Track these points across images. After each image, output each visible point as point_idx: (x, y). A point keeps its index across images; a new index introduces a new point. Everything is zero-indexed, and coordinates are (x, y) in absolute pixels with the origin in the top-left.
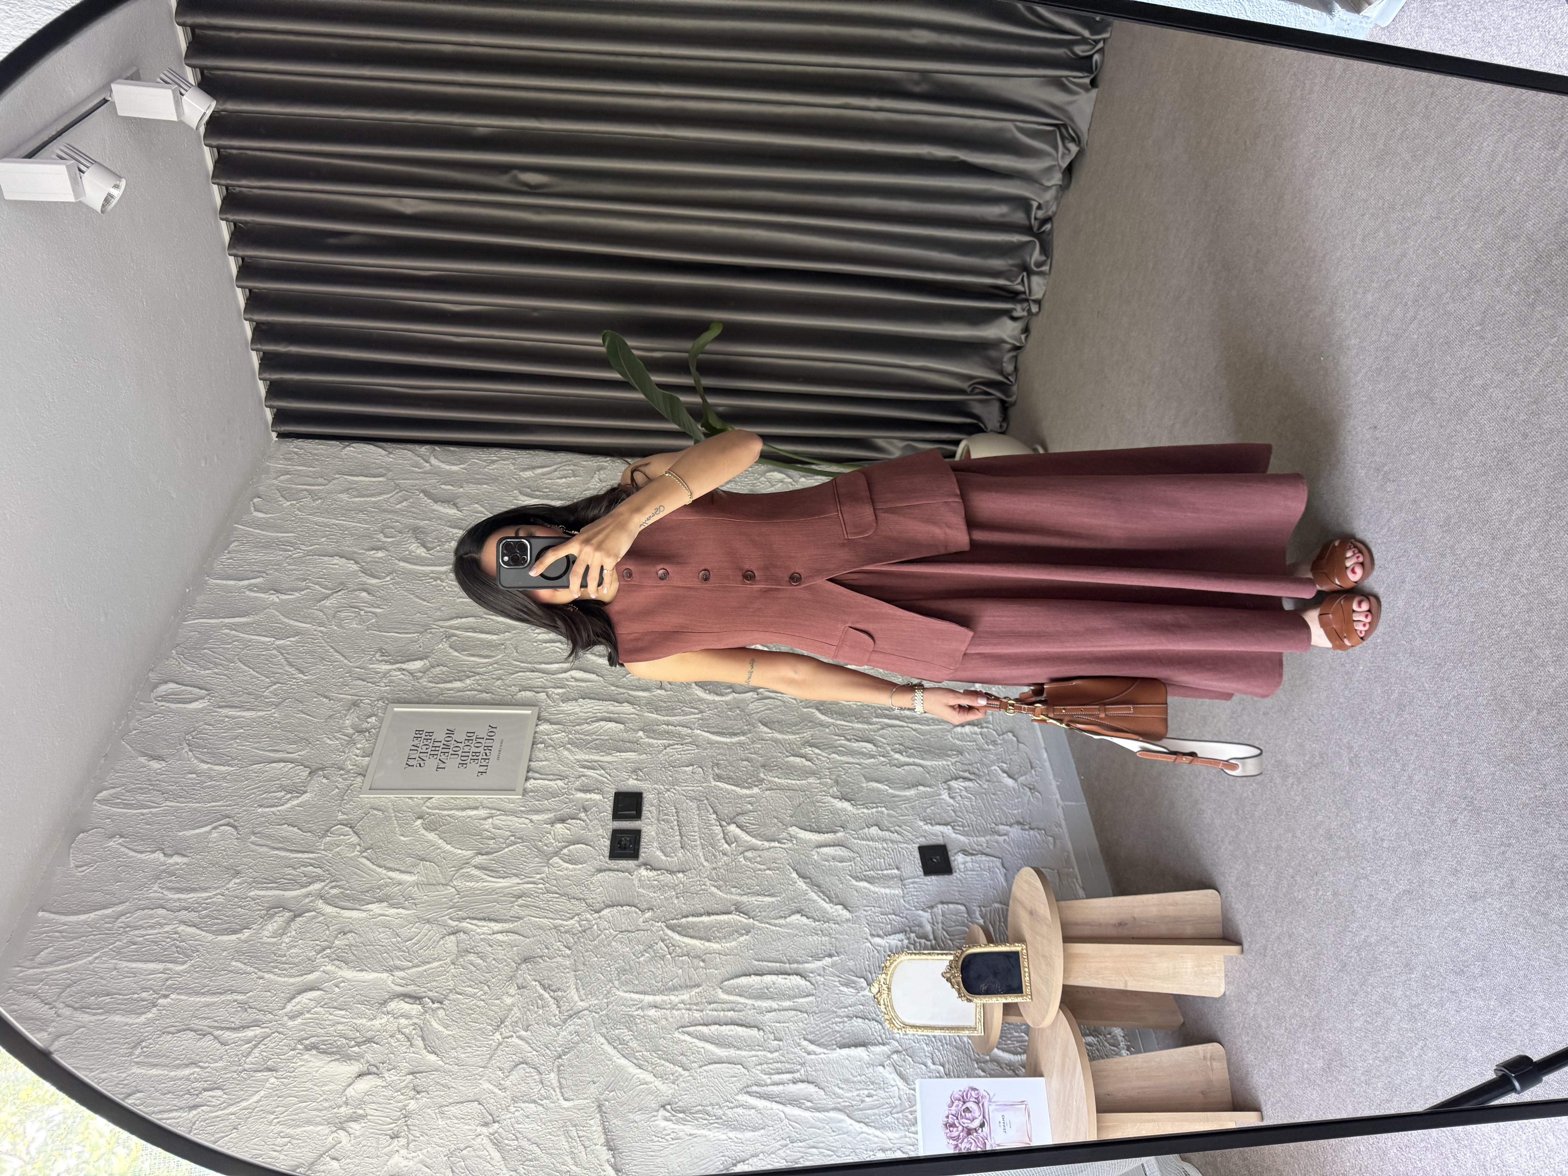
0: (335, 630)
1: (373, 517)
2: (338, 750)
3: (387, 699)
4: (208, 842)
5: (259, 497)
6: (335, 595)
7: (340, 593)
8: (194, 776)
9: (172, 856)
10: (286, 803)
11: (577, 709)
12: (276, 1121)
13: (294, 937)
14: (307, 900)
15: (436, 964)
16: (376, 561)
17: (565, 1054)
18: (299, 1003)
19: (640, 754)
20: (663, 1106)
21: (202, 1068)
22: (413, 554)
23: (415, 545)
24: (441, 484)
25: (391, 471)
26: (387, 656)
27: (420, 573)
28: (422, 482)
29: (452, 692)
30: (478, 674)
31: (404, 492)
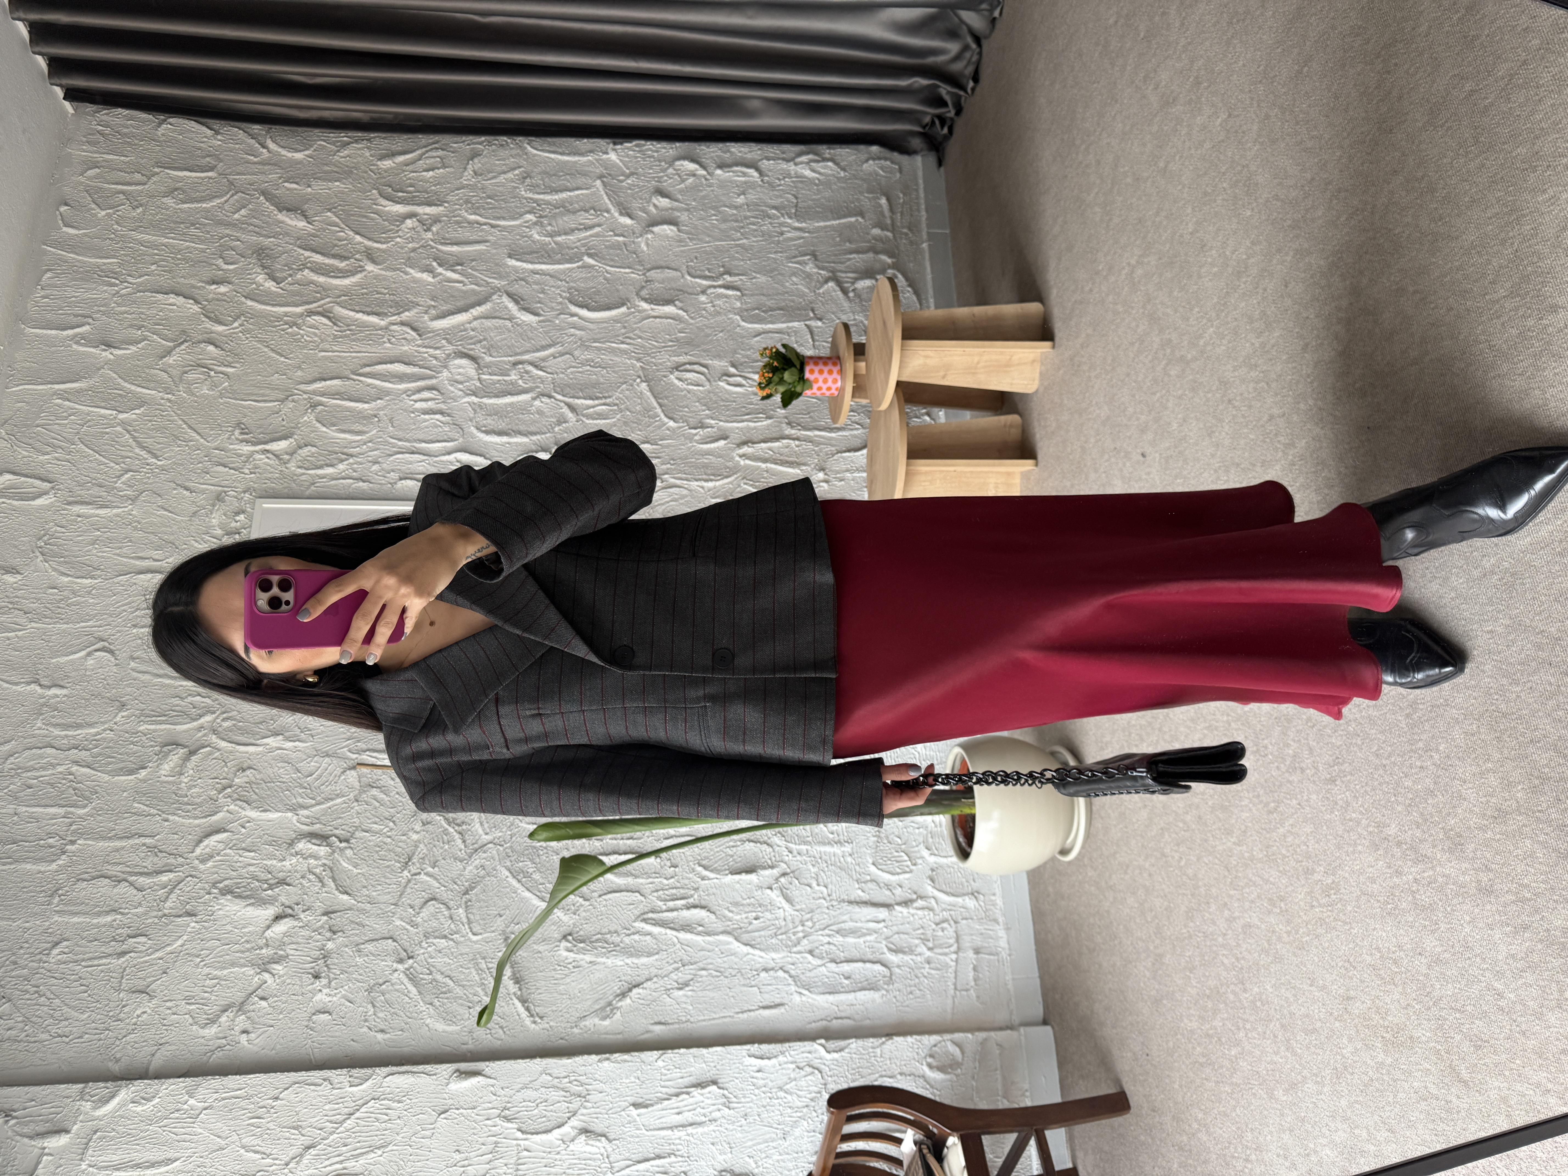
0: (184, 398)
1: (208, 232)
3: (254, 491)
4: (86, 670)
5: (66, 204)
6: (177, 350)
7: (183, 347)
8: (56, 591)
9: (50, 687)
12: (202, 964)
13: (192, 776)
14: (200, 734)
15: (339, 800)
16: (220, 299)
17: (472, 888)
18: (207, 846)
20: (564, 937)
21: (122, 914)
22: (261, 288)
23: (261, 276)
24: (285, 182)
25: (221, 161)
26: (247, 434)
27: (273, 316)
28: (261, 177)
29: (324, 480)
30: (352, 456)
31: (240, 194)
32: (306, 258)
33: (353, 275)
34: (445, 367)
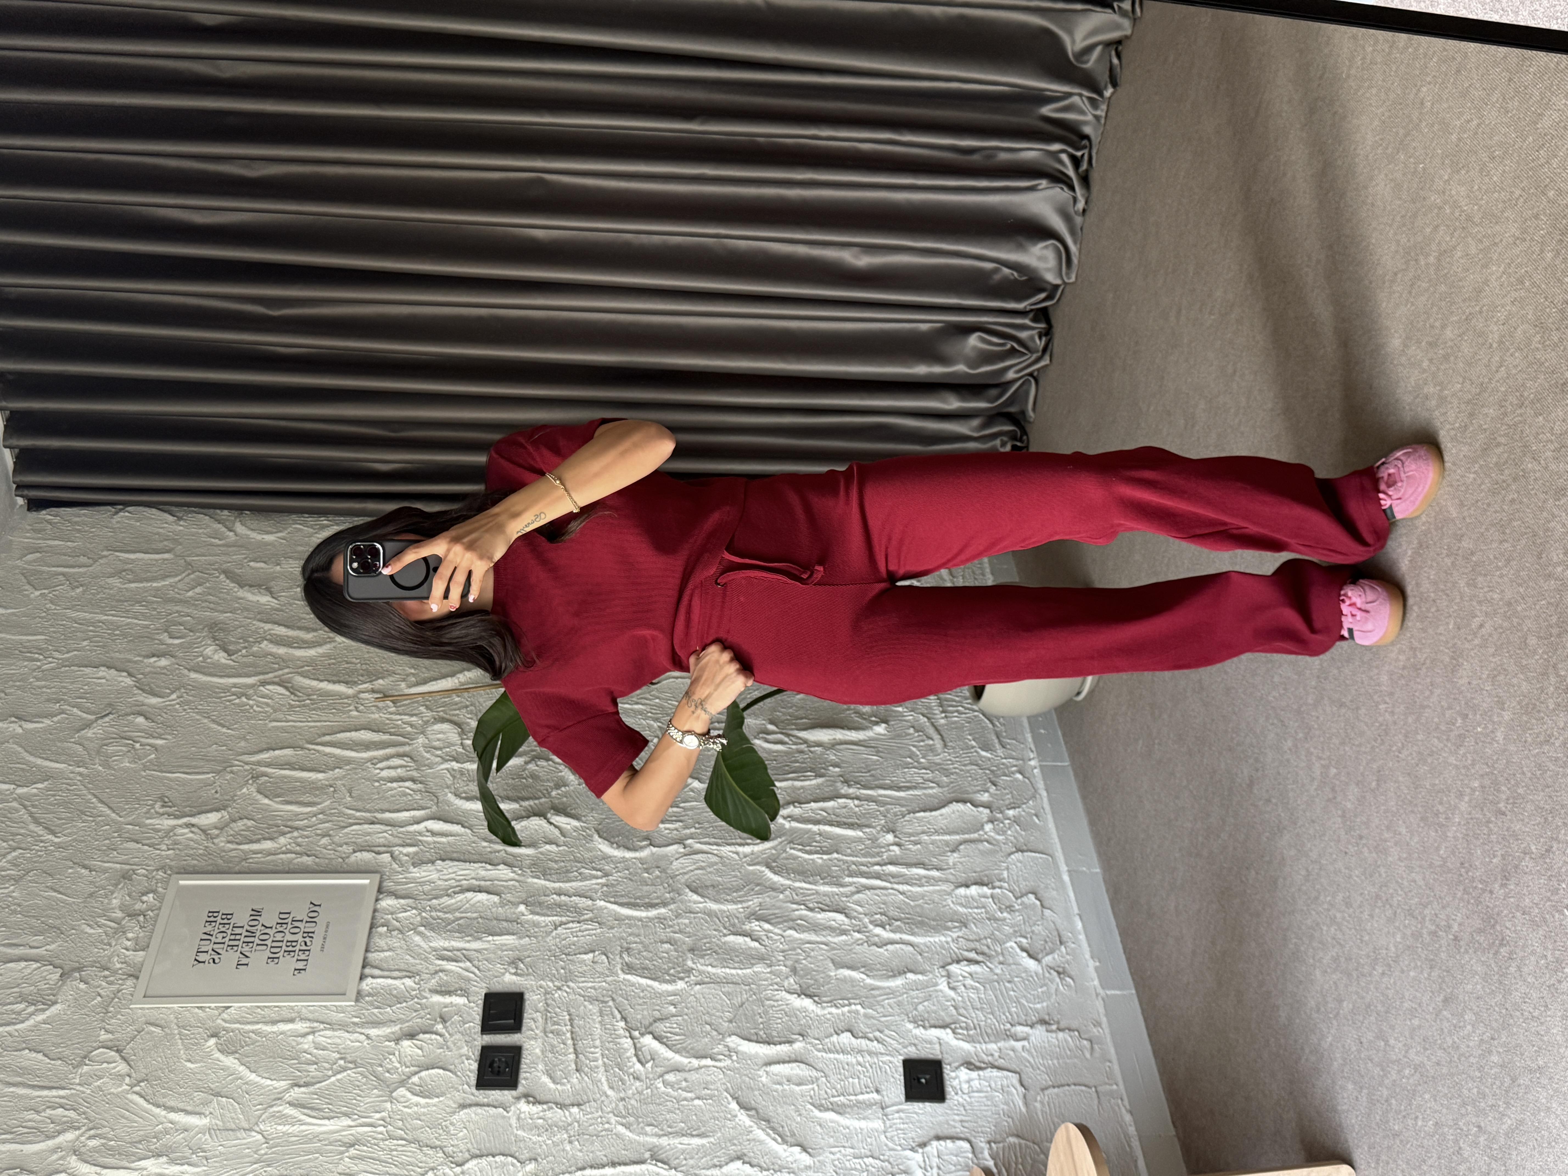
0: (99, 772)
1: (155, 609)
2: (102, 942)
3: (171, 868)
6: (99, 722)
7: (107, 719)
10: (27, 1019)
11: (434, 876)
14: (55, 1157)
16: (157, 673)
19: (520, 938)
22: (209, 660)
23: (211, 648)
24: (250, 561)
25: (181, 544)
26: (170, 807)
27: (218, 688)
28: (224, 558)
29: (259, 855)
30: (297, 829)
31: (197, 573)
32: (265, 632)
33: (320, 645)
34: (422, 733)
